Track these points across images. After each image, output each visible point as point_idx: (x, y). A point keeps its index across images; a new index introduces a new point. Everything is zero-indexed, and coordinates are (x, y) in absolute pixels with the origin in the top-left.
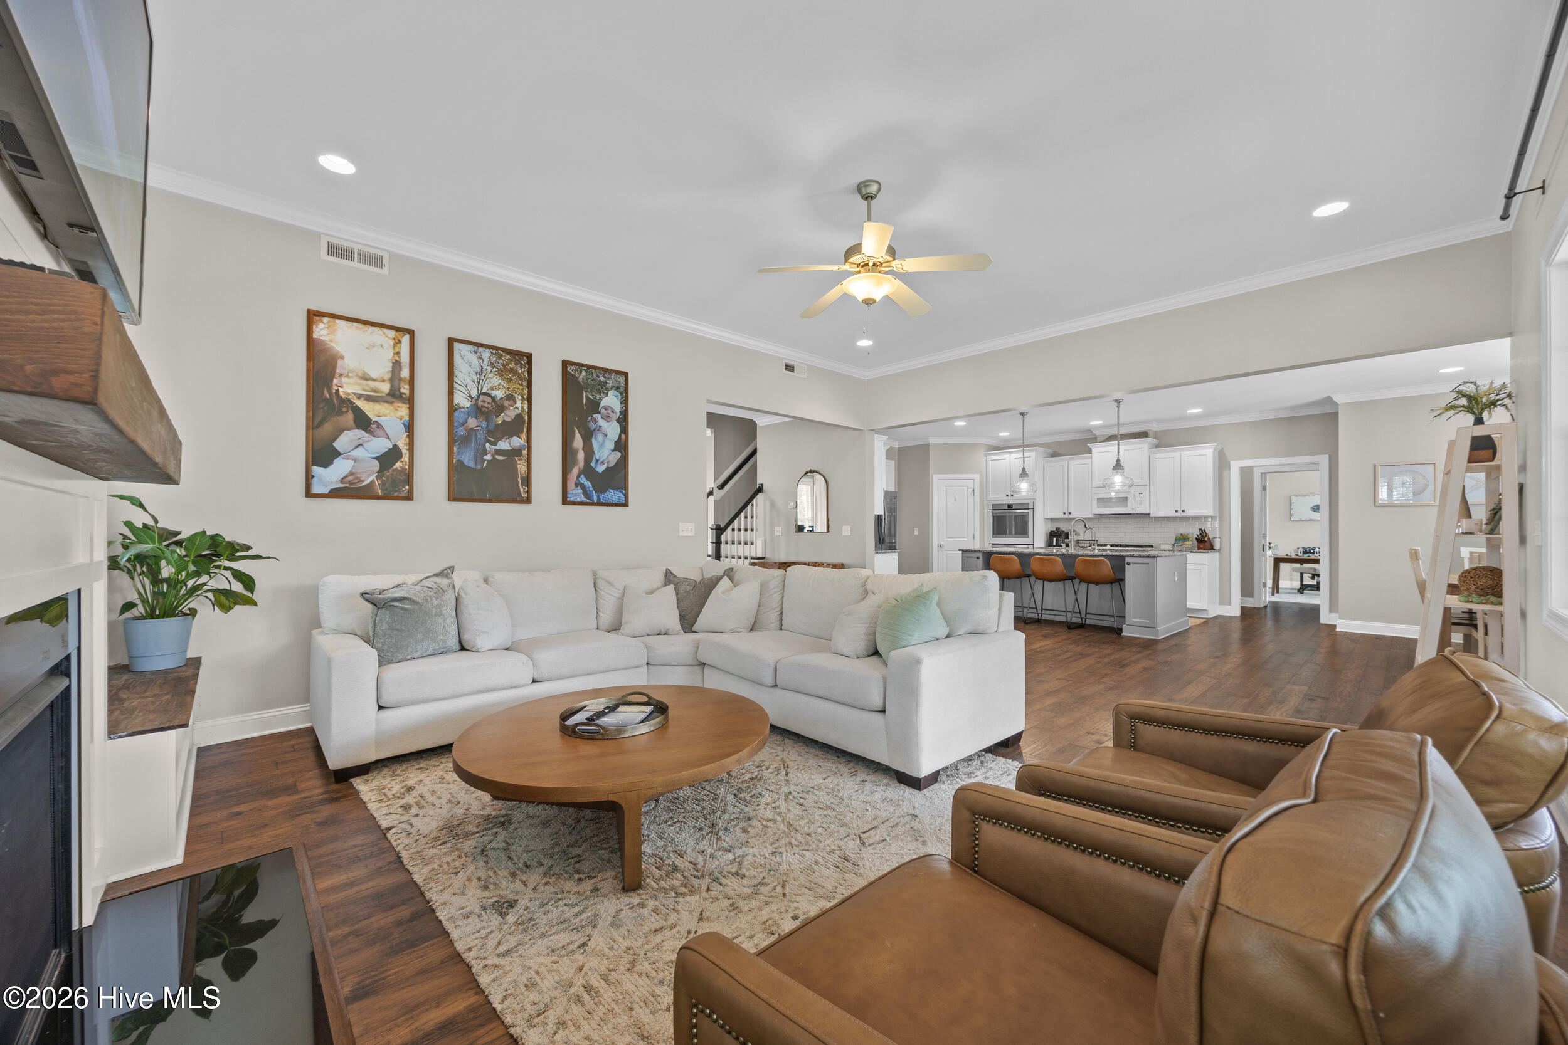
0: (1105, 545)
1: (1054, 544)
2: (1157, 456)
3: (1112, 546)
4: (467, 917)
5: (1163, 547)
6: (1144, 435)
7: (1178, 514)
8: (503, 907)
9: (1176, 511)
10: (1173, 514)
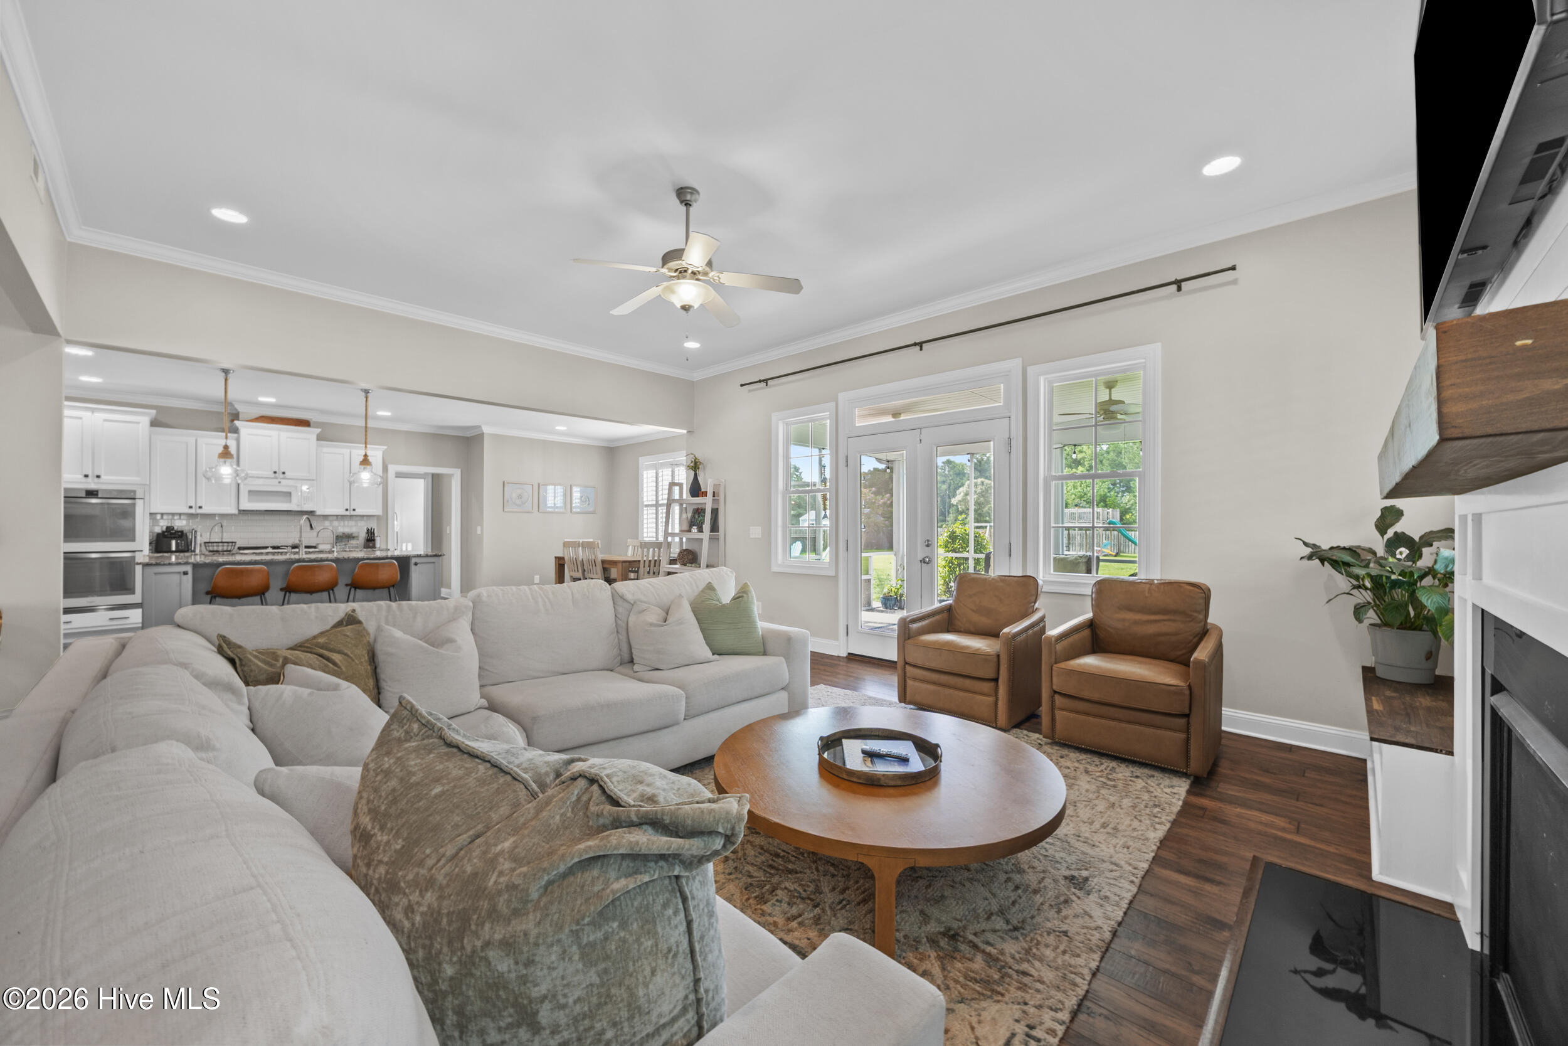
0: (266, 548)
1: (174, 548)
2: (325, 450)
3: (274, 548)
4: (1106, 897)
5: (321, 547)
6: (305, 423)
7: (348, 513)
8: (1079, 883)
9: (347, 510)
10: (343, 512)
